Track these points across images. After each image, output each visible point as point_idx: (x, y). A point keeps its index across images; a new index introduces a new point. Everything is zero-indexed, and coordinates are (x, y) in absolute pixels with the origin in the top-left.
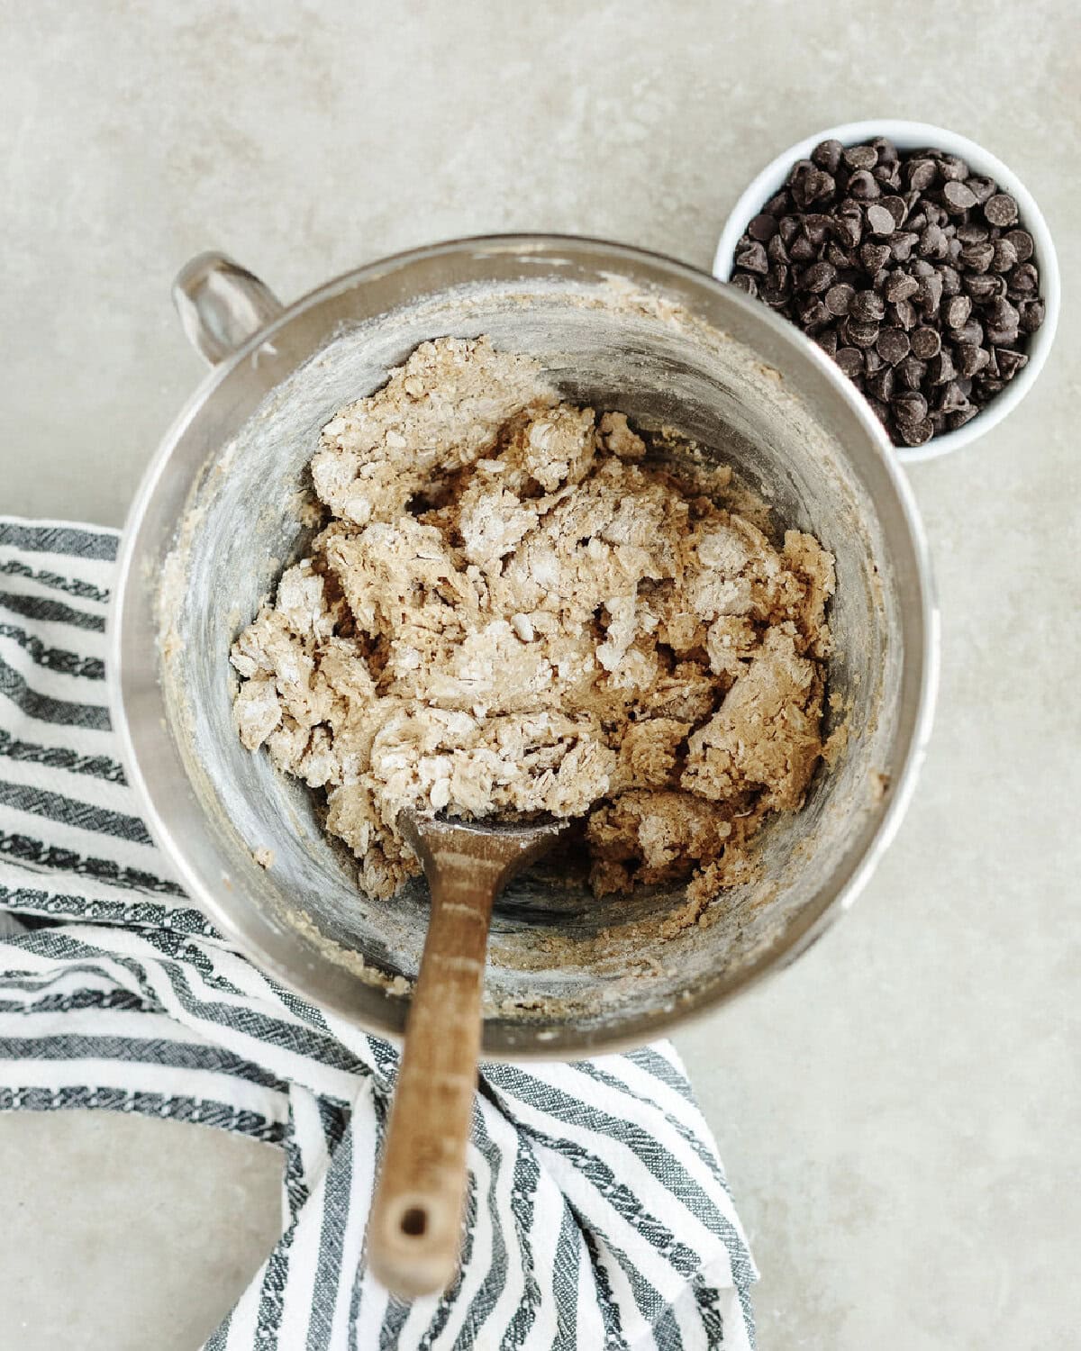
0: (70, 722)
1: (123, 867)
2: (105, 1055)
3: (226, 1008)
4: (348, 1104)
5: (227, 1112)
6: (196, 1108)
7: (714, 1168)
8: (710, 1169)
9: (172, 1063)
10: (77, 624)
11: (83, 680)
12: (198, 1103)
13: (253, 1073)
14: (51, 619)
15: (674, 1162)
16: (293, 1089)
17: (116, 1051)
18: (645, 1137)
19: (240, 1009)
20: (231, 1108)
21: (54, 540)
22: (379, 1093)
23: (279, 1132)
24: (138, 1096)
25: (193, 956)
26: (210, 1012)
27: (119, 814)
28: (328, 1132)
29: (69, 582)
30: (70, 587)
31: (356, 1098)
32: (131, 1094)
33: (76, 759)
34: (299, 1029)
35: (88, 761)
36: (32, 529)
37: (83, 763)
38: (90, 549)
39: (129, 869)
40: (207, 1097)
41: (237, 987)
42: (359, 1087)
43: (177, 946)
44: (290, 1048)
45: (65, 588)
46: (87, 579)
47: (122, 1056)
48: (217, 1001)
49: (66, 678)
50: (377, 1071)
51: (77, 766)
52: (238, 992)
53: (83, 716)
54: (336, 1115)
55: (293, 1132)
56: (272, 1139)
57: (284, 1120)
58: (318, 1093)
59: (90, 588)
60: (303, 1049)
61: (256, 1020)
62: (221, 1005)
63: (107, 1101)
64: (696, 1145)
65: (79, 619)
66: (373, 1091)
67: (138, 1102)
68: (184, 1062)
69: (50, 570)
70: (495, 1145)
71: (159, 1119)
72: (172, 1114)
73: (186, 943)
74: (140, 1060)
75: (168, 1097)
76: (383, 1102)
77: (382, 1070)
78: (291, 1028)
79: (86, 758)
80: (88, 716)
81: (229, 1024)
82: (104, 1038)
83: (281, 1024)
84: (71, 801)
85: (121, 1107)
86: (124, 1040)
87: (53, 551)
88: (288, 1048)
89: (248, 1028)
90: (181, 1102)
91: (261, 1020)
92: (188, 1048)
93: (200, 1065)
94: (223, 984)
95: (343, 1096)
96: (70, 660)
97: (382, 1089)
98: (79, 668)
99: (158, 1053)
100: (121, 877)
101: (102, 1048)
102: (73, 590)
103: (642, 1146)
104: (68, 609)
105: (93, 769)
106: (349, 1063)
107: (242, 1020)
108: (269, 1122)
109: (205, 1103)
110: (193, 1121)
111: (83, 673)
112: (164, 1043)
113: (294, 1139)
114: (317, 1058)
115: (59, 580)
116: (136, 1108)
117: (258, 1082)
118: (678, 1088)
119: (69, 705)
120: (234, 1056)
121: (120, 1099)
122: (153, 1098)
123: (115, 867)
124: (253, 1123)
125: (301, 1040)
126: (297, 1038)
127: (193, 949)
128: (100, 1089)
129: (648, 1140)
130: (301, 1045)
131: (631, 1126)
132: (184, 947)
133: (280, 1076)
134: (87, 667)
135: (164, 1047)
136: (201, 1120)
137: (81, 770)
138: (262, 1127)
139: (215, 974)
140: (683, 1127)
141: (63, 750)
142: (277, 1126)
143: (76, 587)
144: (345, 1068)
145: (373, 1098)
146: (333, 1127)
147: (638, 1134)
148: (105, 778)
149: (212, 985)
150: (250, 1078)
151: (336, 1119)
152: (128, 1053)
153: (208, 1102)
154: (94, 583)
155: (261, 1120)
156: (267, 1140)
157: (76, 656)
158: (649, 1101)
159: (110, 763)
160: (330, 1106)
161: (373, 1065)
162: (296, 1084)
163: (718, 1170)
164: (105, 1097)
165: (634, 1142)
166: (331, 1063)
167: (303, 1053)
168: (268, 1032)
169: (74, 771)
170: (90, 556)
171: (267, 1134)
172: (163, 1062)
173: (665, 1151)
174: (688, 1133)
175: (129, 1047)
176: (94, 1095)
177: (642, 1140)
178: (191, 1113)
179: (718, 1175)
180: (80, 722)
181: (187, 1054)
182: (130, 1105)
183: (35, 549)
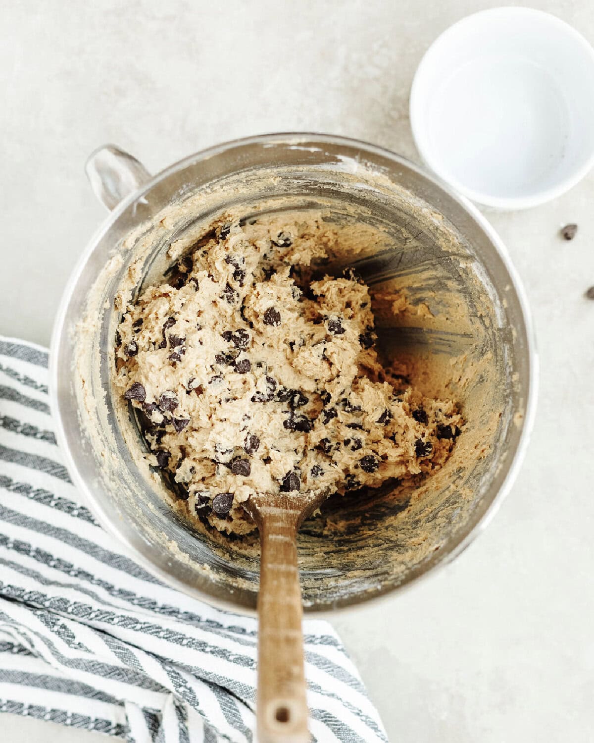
0: (11, 461)
1: (34, 547)
2: (13, 681)
3: (84, 661)
4: (160, 711)
5: (87, 720)
6: (68, 717)
7: (376, 729)
8: (373, 730)
9: (52, 689)
10: (22, 403)
11: (22, 436)
12: (69, 714)
13: (102, 696)
14: (8, 399)
15: (350, 730)
16: (127, 705)
17: (20, 680)
18: (331, 717)
19: (92, 662)
20: (89, 718)
21: (17, 351)
22: (178, 704)
23: (121, 730)
24: (31, 707)
25: (64, 630)
26: (75, 664)
27: (32, 519)
28: (150, 729)
29: (22, 377)
30: (22, 379)
31: (164, 707)
32: (26, 706)
33: (11, 483)
34: (128, 670)
35: (19, 485)
36: (5, 343)
37: (15, 486)
38: (36, 360)
39: (37, 549)
40: (75, 711)
41: (89, 648)
42: (166, 701)
43: (54, 624)
44: (124, 681)
45: (19, 380)
46: (32, 377)
47: (23, 683)
48: (79, 657)
49: (12, 434)
50: (175, 693)
51: (12, 488)
52: (90, 651)
53: (18, 458)
54: (154, 718)
55: (130, 731)
56: (117, 734)
57: (123, 722)
58: (141, 706)
59: (32, 382)
60: (131, 681)
61: (103, 667)
62: (81, 659)
63: (13, 709)
64: (364, 718)
65: (23, 400)
66: (174, 703)
67: (31, 711)
68: (59, 688)
69: (12, 367)
70: (248, 729)
71: (43, 721)
72: (52, 719)
73: (60, 623)
74: (33, 686)
75: (49, 709)
76: (181, 708)
77: (177, 691)
78: (123, 670)
79: (17, 483)
80: (22, 458)
81: (87, 670)
82: (13, 671)
83: (117, 668)
84: (6, 508)
85: (20, 713)
86: (24, 673)
87: (15, 357)
88: (123, 682)
89: (98, 672)
90: (58, 713)
91: (106, 667)
92: (62, 681)
93: (69, 691)
94: (81, 647)
95: (157, 706)
96: (15, 424)
97: (179, 701)
98: (19, 429)
99: (44, 682)
100: (32, 554)
101: (11, 677)
102: (23, 382)
103: (332, 723)
104: (18, 393)
105: (21, 490)
106: (159, 688)
107: (93, 667)
108: (114, 724)
109: (73, 715)
110: (66, 725)
111: (22, 432)
112: (47, 677)
113: (131, 735)
114: (140, 685)
115: (16, 374)
116: (29, 714)
117: (106, 701)
118: (352, 685)
119: (12, 450)
120: (90, 688)
121: (20, 708)
122: (40, 709)
123: (29, 546)
124: (104, 726)
125: (130, 676)
126: (127, 675)
127: (64, 627)
128: (8, 702)
129: (333, 719)
130: (130, 679)
131: (323, 711)
132: (59, 625)
133: (119, 697)
134: (24, 429)
135: (48, 679)
136: (72, 725)
137: (14, 490)
138: (110, 727)
139: (76, 641)
140: (354, 708)
141: (5, 477)
142: (119, 726)
143: (25, 380)
144: (157, 690)
145: (174, 707)
146: (153, 725)
147: (328, 716)
148: (27, 496)
149: (75, 648)
150: (100, 699)
151: (154, 721)
152: (26, 681)
153: (76, 714)
154: (35, 380)
155: (109, 723)
156: (113, 734)
157: (18, 422)
158: (333, 695)
159: (31, 488)
160: (150, 714)
161: (173, 689)
162: (129, 702)
163: (380, 731)
164: (11, 707)
165: (326, 721)
166: (148, 688)
167: (131, 683)
168: (110, 673)
169: (10, 490)
170: (35, 363)
171: (114, 731)
172: (47, 688)
173: (344, 725)
174: (358, 712)
175: (27, 678)
176: (5, 704)
177: (330, 719)
178: (65, 720)
179: (379, 733)
180: (17, 461)
181: (62, 685)
182: (26, 712)
183: (5, 354)
